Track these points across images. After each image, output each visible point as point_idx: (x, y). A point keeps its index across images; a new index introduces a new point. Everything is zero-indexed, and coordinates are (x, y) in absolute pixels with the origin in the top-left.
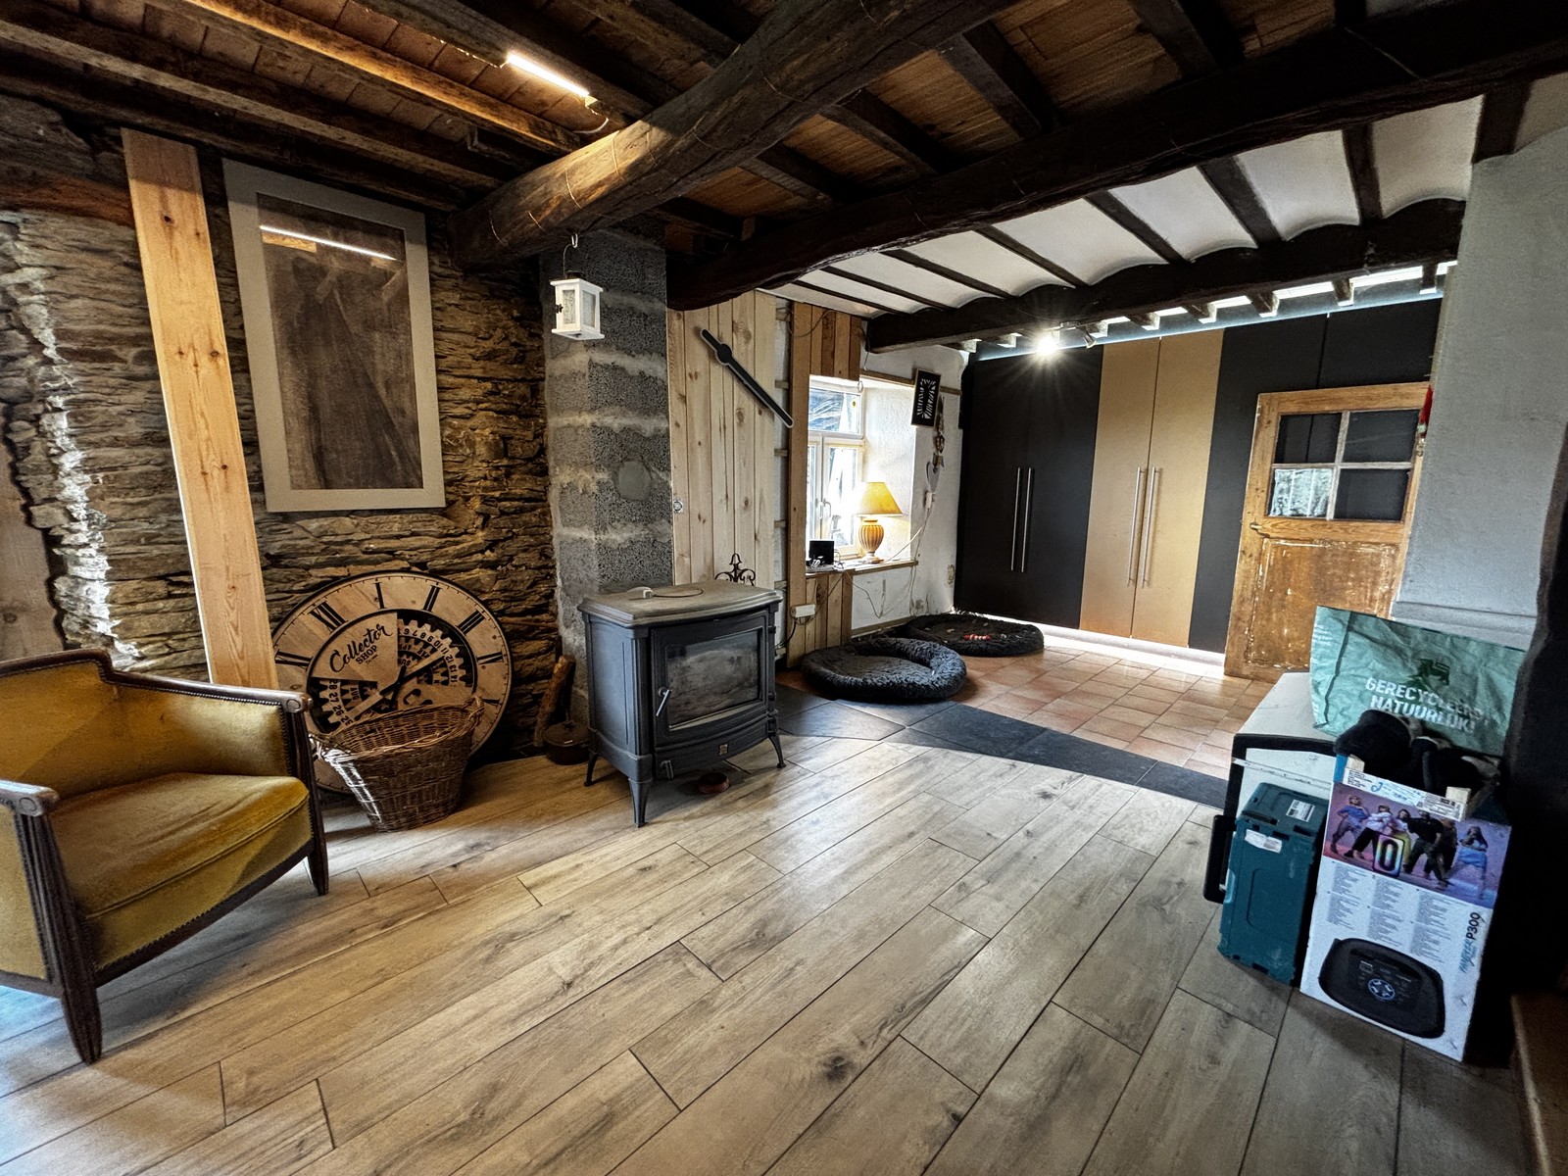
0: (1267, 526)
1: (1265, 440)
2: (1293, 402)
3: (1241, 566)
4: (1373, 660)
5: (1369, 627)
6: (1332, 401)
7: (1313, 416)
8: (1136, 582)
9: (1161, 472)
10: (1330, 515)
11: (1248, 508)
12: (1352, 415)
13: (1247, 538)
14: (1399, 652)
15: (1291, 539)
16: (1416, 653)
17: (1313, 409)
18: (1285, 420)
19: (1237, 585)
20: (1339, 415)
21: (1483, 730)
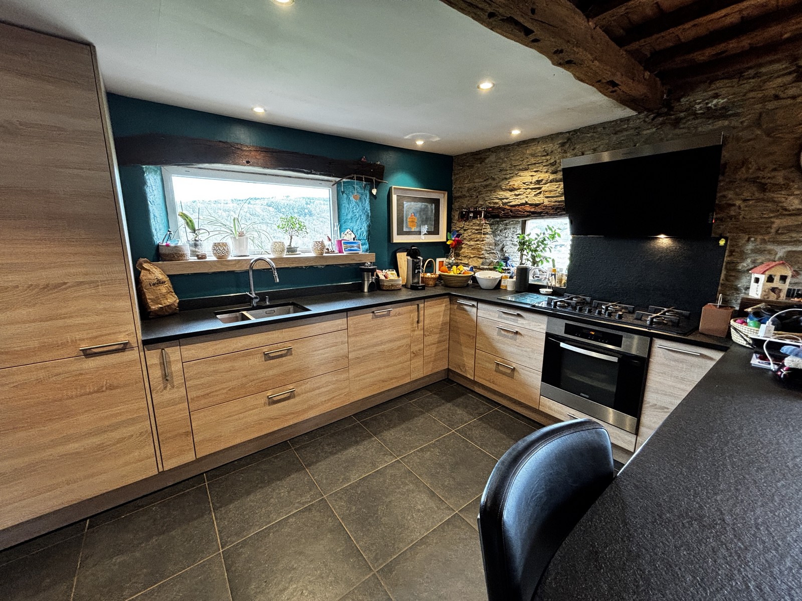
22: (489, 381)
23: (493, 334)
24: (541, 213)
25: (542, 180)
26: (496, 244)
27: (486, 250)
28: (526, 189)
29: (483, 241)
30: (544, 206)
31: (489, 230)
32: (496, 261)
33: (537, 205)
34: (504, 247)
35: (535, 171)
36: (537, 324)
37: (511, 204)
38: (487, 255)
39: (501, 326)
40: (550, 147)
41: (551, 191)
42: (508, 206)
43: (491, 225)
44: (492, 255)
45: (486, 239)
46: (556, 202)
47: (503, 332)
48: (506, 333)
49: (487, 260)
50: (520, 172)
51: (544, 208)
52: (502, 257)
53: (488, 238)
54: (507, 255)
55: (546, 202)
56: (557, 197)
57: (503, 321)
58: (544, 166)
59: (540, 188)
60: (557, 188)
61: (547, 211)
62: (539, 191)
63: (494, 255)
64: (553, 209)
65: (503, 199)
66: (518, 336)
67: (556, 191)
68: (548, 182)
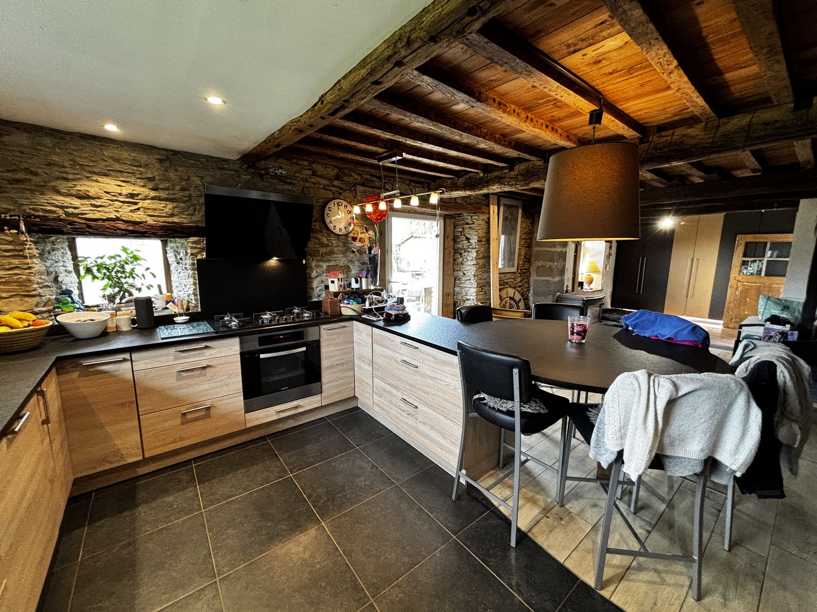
0: (740, 278)
1: (739, 251)
2: (750, 238)
3: (729, 291)
4: (773, 306)
5: (772, 299)
6: (764, 238)
7: (757, 242)
8: (687, 297)
9: (698, 259)
10: (763, 274)
11: (732, 272)
12: (771, 243)
13: (732, 282)
14: (779, 304)
15: (749, 283)
16: (783, 304)
17: (757, 240)
18: (747, 244)
19: (728, 298)
20: (766, 243)
21: (796, 318)
22: (174, 442)
23: (170, 382)
24: (146, 232)
25: (138, 195)
26: (48, 273)
27: (38, 283)
28: (112, 201)
29: (30, 268)
30: (148, 226)
31: (35, 252)
32: (54, 297)
33: (135, 223)
34: (58, 276)
35: (123, 181)
36: (229, 348)
37: (87, 216)
38: (40, 290)
39: (180, 368)
40: (143, 158)
41: (155, 210)
42: (80, 218)
43: (35, 243)
44: (45, 289)
45: (34, 265)
46: (165, 222)
47: (184, 374)
48: (189, 374)
49: (43, 298)
50: (94, 175)
51: (149, 227)
52: (59, 291)
53: (36, 264)
54: (64, 287)
55: (150, 221)
56: (164, 217)
57: (183, 361)
58: (138, 178)
59: (136, 204)
60: (163, 207)
61: (154, 231)
62: (136, 207)
63: (49, 289)
64: (163, 230)
65: (67, 207)
66: (208, 370)
67: (163, 210)
68: (148, 199)
